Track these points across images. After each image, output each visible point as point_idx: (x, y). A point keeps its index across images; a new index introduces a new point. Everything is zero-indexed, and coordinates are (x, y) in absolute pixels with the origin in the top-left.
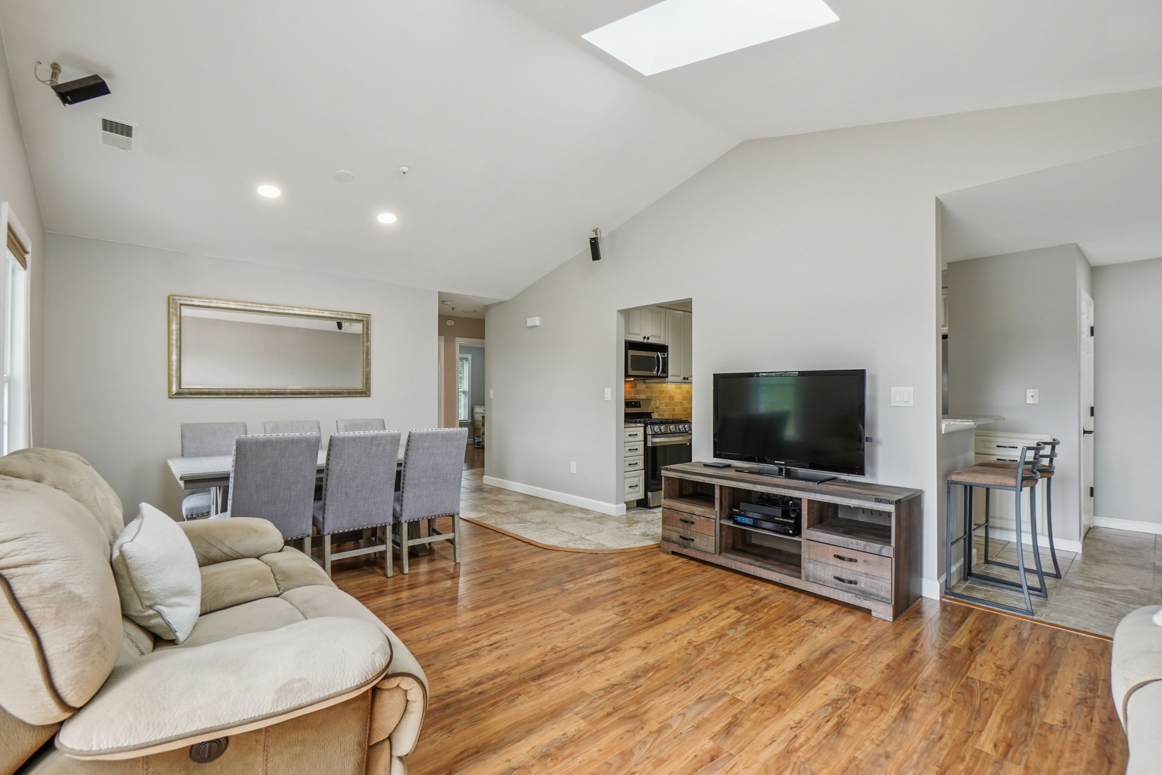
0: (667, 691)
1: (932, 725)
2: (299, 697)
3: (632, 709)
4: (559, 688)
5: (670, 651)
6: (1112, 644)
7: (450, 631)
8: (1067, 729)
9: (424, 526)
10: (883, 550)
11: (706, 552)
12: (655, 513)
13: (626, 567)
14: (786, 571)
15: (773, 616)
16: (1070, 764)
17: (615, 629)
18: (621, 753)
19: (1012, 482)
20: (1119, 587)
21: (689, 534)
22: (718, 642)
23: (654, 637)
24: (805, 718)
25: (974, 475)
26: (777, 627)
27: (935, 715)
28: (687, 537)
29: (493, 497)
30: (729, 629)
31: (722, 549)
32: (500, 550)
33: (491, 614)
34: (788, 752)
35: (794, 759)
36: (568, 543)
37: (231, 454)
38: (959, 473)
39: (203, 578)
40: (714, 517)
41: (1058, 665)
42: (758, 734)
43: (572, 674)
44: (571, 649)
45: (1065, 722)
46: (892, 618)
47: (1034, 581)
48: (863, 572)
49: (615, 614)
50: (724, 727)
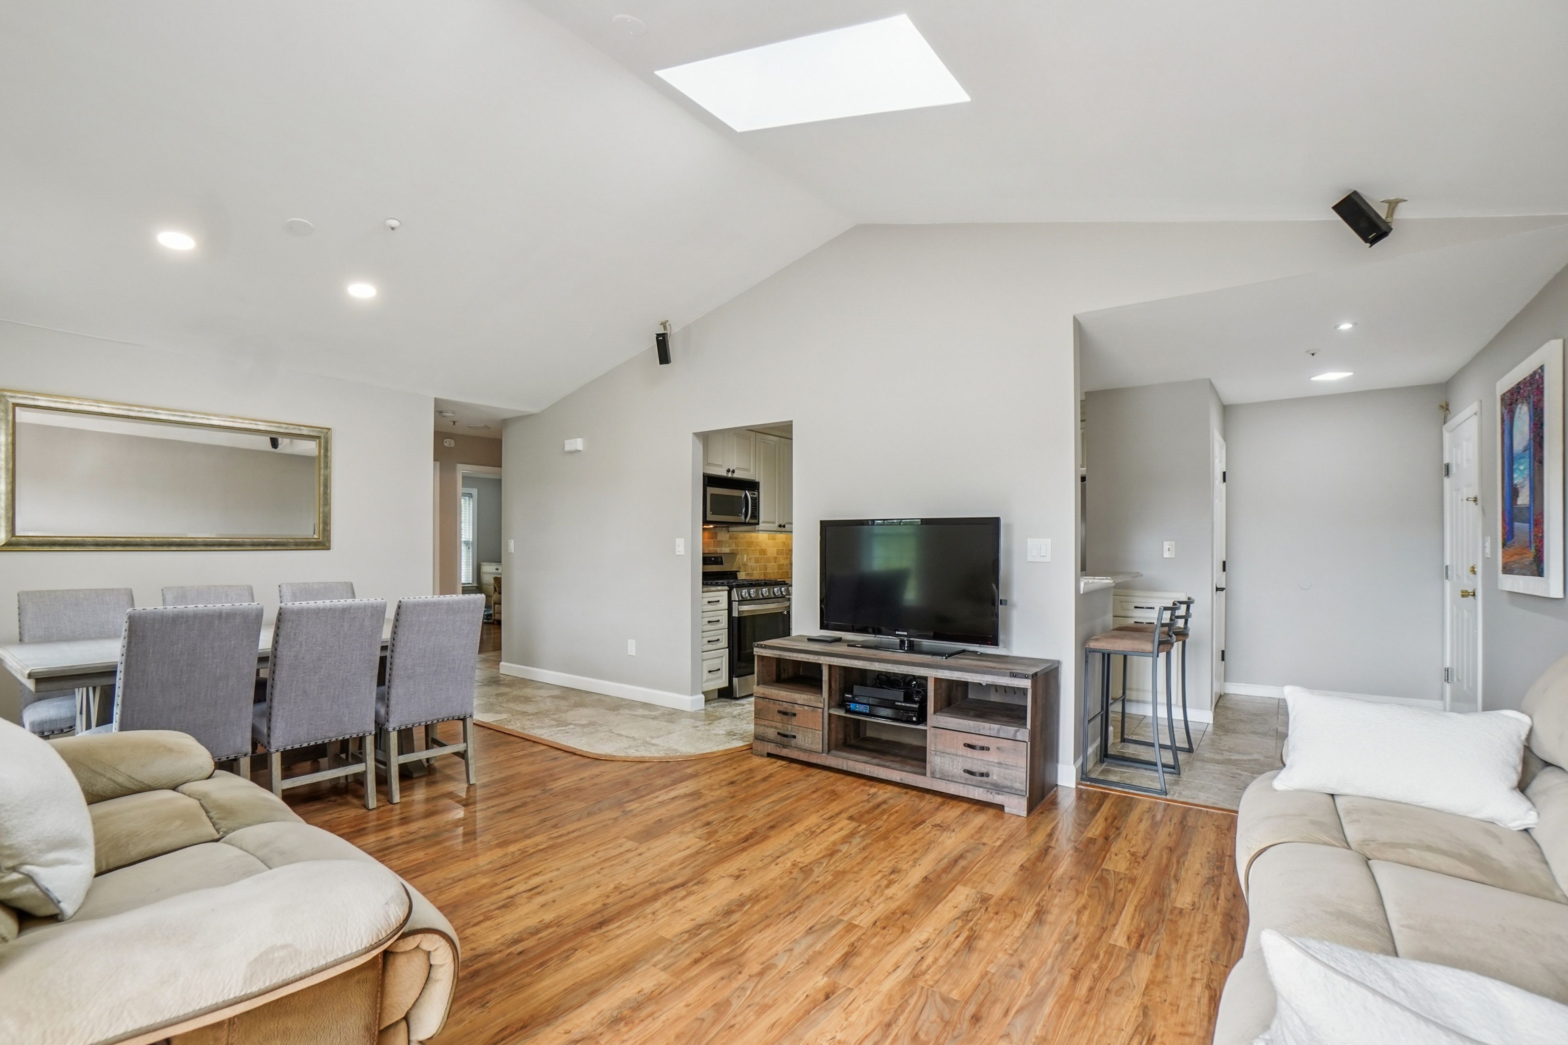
0: (768, 926)
1: (1067, 924)
2: (283, 969)
3: (726, 951)
4: (629, 936)
5: (771, 877)
6: (1237, 817)
7: (470, 876)
8: (1195, 911)
9: (419, 735)
10: (1018, 734)
11: (810, 751)
12: (743, 705)
13: (708, 776)
14: (908, 768)
15: (894, 823)
16: (1197, 947)
17: (698, 856)
18: (714, 1005)
19: (1148, 647)
20: (1245, 758)
21: (790, 729)
22: (829, 860)
23: (749, 861)
24: (933, 936)
25: (1113, 640)
26: (899, 835)
27: (1070, 914)
28: (786, 733)
29: (516, 692)
30: (842, 844)
31: (832, 746)
32: (532, 763)
33: (527, 850)
34: (914, 977)
35: (921, 983)
36: (627, 751)
37: (119, 637)
38: (1097, 640)
39: (95, 821)
40: (821, 705)
41: (1189, 845)
42: (879, 961)
43: (644, 917)
44: (641, 887)
45: (1194, 904)
46: (1026, 812)
47: (1167, 757)
48: (996, 761)
49: (697, 838)
50: (840, 959)
